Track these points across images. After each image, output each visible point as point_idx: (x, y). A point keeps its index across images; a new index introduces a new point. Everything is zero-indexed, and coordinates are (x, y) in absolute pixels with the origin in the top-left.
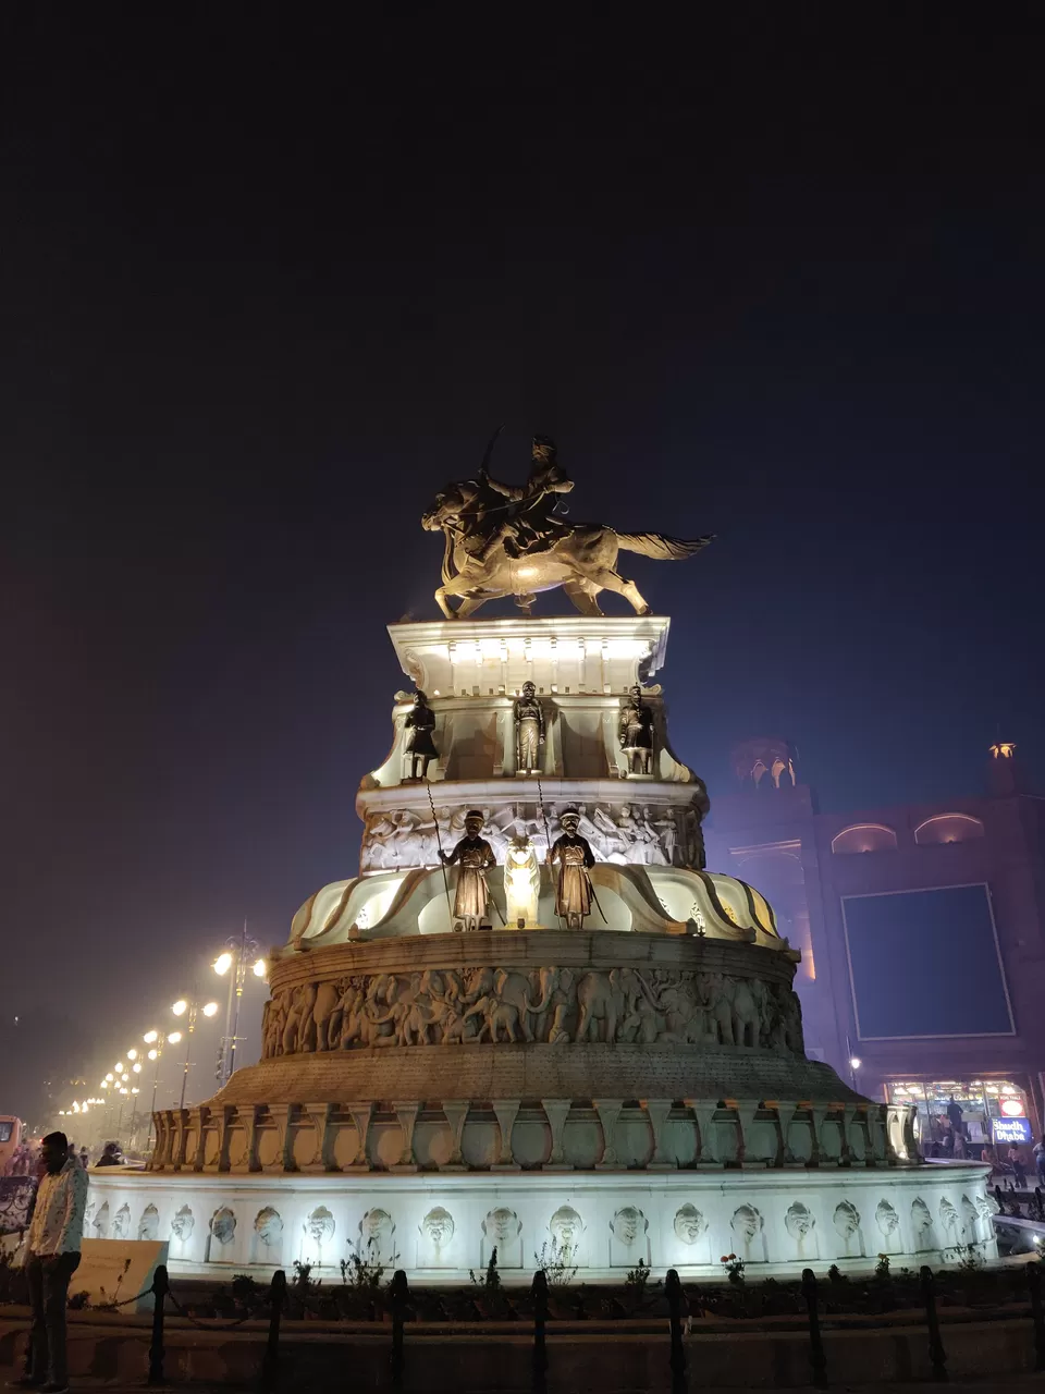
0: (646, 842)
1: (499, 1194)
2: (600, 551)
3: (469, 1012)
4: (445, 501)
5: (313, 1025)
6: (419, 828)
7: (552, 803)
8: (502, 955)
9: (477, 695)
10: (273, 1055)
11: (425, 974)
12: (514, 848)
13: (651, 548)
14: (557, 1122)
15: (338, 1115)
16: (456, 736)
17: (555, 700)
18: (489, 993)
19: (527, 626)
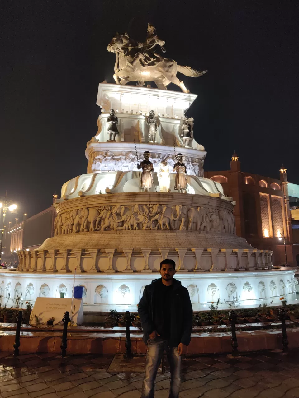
0: (190, 169)
1: (192, 280)
2: (173, 69)
3: (152, 220)
4: (117, 41)
5: (88, 223)
6: (114, 158)
7: (161, 153)
8: (164, 200)
9: (132, 113)
10: (67, 233)
11: (136, 206)
12: (163, 165)
13: (188, 71)
14: (198, 255)
15: (118, 253)
16: (125, 128)
17: (160, 119)
18: (160, 213)
19: (150, 91)
